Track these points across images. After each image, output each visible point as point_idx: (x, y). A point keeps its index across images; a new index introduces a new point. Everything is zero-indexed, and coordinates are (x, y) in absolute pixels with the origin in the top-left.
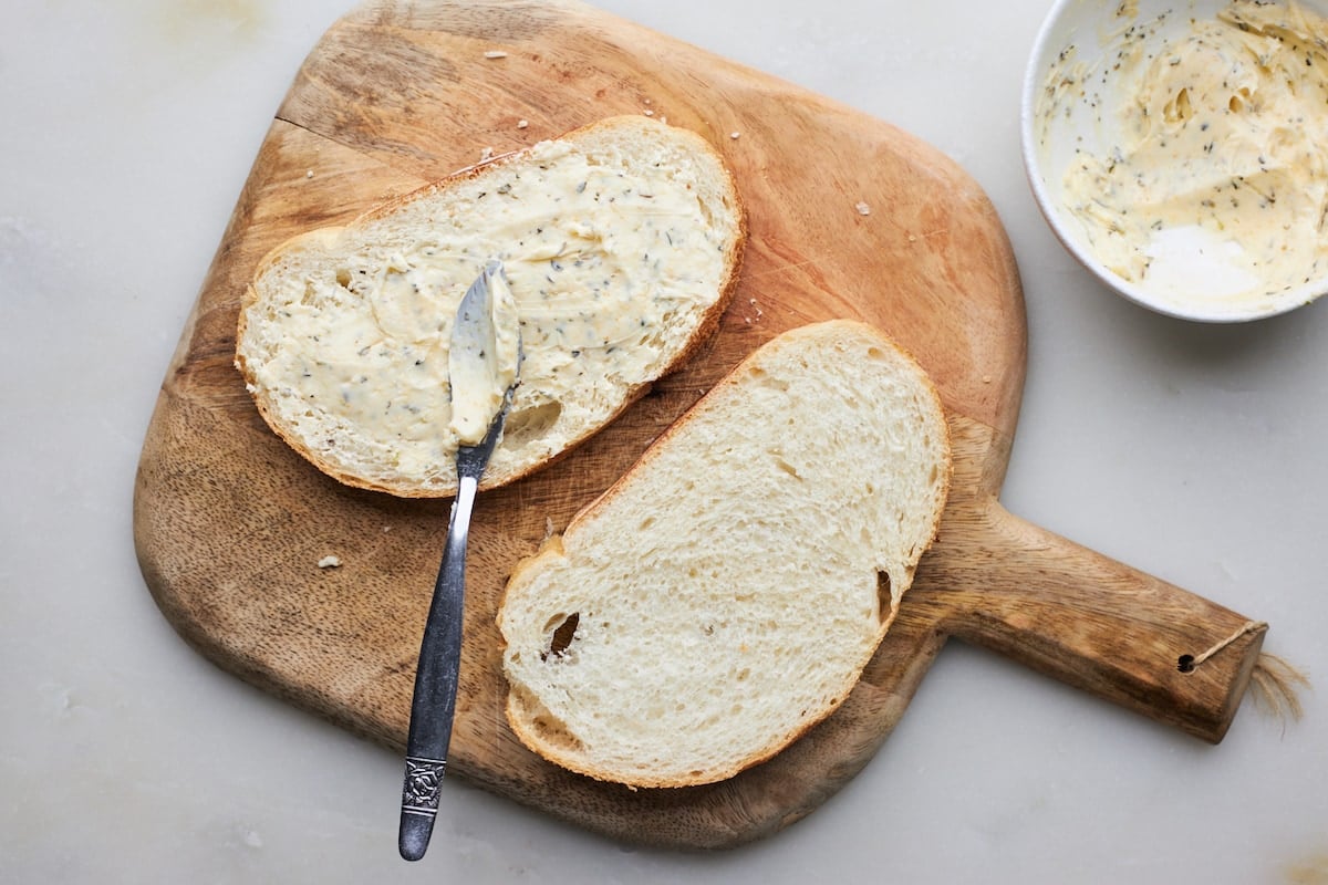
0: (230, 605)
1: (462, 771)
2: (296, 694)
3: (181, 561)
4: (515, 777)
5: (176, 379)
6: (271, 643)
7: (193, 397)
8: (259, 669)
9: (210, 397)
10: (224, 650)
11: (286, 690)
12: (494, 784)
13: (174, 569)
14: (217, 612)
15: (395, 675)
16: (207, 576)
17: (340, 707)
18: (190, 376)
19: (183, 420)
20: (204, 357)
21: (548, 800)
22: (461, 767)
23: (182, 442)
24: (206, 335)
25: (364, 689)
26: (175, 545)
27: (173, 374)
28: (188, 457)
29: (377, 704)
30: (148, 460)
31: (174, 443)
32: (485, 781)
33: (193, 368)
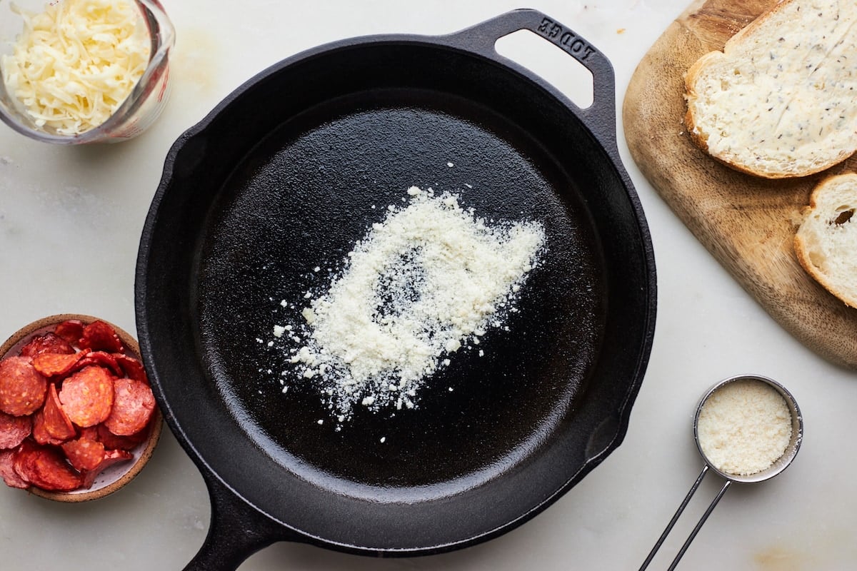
0: (669, 141)
1: (745, 273)
2: (680, 199)
3: (654, 108)
4: (771, 286)
5: (688, 19)
6: (681, 168)
7: (695, 31)
8: (669, 178)
9: (703, 35)
10: (655, 162)
11: (676, 195)
12: (758, 286)
13: (649, 111)
14: (661, 141)
15: (735, 210)
16: (664, 121)
17: (701, 214)
18: (698, 20)
19: (685, 40)
20: (709, 14)
21: (783, 305)
22: (746, 270)
23: (680, 51)
24: (714, 4)
25: (717, 210)
26: (655, 99)
27: (687, 16)
28: (680, 59)
29: (720, 220)
30: (657, 53)
31: (676, 49)
32: (754, 282)
33: (701, 17)
